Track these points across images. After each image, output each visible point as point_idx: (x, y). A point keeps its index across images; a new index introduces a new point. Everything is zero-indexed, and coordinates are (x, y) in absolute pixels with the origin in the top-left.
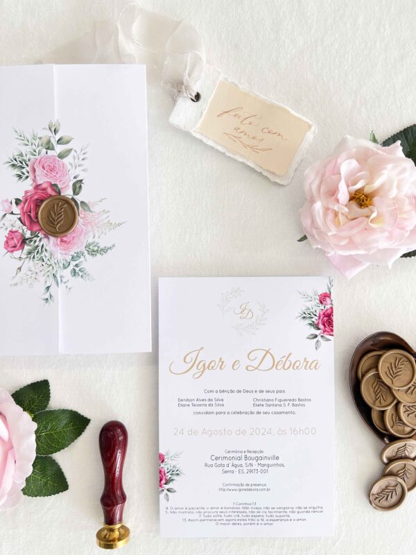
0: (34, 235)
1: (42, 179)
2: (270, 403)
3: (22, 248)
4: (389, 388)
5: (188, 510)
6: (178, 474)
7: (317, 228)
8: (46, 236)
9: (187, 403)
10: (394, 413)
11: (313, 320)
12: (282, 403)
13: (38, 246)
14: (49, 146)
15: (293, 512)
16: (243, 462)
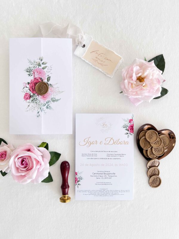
0: (34, 94)
1: (37, 76)
2: (112, 155)
3: (30, 98)
4: (149, 142)
7: (126, 89)
8: (38, 95)
10: (151, 151)
11: (127, 128)
12: (116, 155)
13: (35, 98)
14: (39, 65)
15: (120, 192)
16: (103, 175)
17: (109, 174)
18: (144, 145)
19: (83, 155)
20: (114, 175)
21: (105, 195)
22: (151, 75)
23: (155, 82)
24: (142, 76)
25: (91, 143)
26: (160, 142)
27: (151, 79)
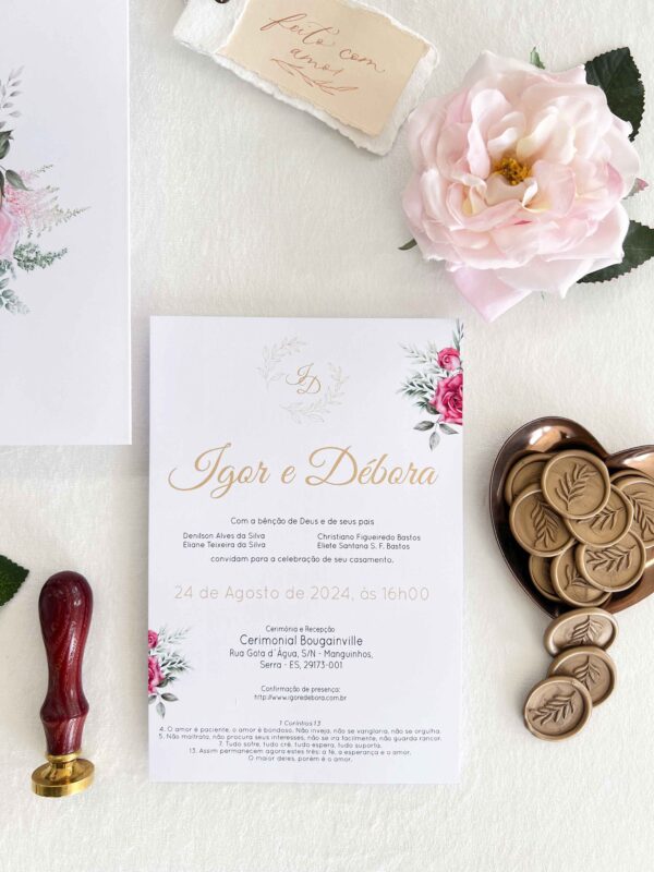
2: (347, 542)
4: (561, 518)
5: (198, 733)
6: (181, 669)
9: (200, 541)
10: (569, 562)
11: (427, 396)
12: (368, 542)
15: (387, 739)
16: (297, 647)
17: (331, 642)
18: (532, 531)
19: (191, 541)
20: (355, 648)
21: (305, 755)
22: (572, 137)
23: (594, 183)
24: (523, 151)
25: (236, 475)
26: (619, 518)
27: (571, 165)
